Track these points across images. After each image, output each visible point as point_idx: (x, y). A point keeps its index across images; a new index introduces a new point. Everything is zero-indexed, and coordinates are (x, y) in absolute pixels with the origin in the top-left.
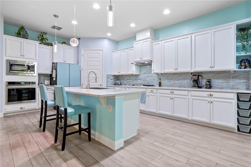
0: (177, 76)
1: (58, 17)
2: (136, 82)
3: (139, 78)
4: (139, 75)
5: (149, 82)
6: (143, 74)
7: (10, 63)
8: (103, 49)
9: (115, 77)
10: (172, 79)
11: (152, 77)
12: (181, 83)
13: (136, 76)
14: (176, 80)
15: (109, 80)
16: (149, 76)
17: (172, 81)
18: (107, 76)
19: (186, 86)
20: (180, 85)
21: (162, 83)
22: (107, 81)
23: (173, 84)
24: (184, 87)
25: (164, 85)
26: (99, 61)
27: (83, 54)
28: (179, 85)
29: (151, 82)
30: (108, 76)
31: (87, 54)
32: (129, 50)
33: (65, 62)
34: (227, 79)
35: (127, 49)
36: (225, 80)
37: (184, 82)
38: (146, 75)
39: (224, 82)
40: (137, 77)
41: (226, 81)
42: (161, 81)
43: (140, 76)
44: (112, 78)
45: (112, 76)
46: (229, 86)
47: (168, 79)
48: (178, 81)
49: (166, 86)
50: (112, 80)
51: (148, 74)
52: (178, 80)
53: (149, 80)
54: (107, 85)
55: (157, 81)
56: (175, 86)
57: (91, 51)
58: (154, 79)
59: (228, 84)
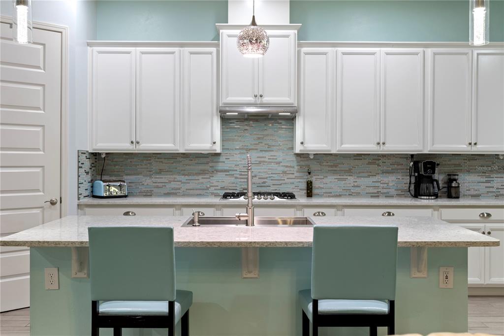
0: (366, 161)
2: (201, 181)
4: (218, 155)
5: (264, 183)
6: (238, 152)
8: (64, 29)
10: (349, 172)
12: (377, 184)
13: (205, 160)
14: (361, 175)
16: (266, 160)
17: (349, 178)
19: (393, 192)
20: (375, 191)
21: (316, 184)
23: (354, 186)
24: (388, 196)
25: (324, 191)
26: (43, 85)
28: (371, 190)
32: (191, 53)
34: (488, 173)
35: (182, 45)
36: (483, 174)
37: (386, 180)
38: (253, 156)
39: (482, 179)
40: (211, 164)
41: (486, 179)
42: (313, 179)
43: (222, 159)
46: (491, 190)
47: (335, 172)
48: (366, 180)
49: (330, 195)
51: (261, 154)
52: (369, 176)
53: (264, 175)
54: (79, 199)
55: (296, 178)
56: (358, 195)
58: (284, 173)
59: (489, 185)
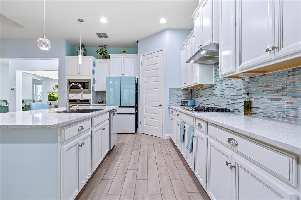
1: (83, 21)
3: (215, 92)
4: (214, 85)
7: (70, 82)
8: (163, 48)
9: (187, 92)
10: (283, 91)
11: (234, 88)
13: (210, 89)
15: (174, 97)
16: (229, 86)
18: (170, 90)
21: (255, 104)
22: (171, 99)
23: (288, 108)
27: (141, 62)
29: (232, 102)
30: (172, 91)
31: (146, 61)
33: (124, 76)
44: (181, 93)
45: (180, 90)
50: (181, 97)
51: (227, 83)
54: (169, 105)
55: (243, 98)
57: (150, 56)
